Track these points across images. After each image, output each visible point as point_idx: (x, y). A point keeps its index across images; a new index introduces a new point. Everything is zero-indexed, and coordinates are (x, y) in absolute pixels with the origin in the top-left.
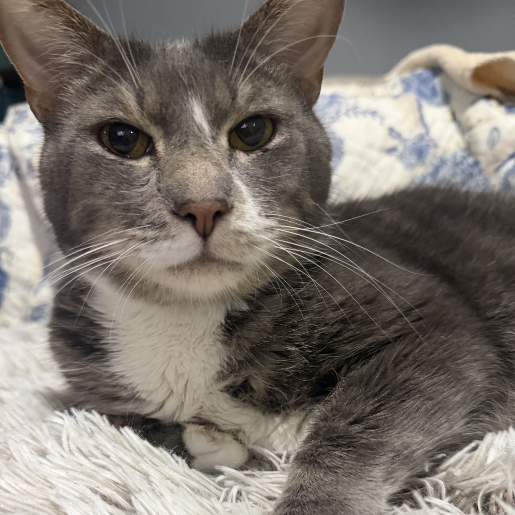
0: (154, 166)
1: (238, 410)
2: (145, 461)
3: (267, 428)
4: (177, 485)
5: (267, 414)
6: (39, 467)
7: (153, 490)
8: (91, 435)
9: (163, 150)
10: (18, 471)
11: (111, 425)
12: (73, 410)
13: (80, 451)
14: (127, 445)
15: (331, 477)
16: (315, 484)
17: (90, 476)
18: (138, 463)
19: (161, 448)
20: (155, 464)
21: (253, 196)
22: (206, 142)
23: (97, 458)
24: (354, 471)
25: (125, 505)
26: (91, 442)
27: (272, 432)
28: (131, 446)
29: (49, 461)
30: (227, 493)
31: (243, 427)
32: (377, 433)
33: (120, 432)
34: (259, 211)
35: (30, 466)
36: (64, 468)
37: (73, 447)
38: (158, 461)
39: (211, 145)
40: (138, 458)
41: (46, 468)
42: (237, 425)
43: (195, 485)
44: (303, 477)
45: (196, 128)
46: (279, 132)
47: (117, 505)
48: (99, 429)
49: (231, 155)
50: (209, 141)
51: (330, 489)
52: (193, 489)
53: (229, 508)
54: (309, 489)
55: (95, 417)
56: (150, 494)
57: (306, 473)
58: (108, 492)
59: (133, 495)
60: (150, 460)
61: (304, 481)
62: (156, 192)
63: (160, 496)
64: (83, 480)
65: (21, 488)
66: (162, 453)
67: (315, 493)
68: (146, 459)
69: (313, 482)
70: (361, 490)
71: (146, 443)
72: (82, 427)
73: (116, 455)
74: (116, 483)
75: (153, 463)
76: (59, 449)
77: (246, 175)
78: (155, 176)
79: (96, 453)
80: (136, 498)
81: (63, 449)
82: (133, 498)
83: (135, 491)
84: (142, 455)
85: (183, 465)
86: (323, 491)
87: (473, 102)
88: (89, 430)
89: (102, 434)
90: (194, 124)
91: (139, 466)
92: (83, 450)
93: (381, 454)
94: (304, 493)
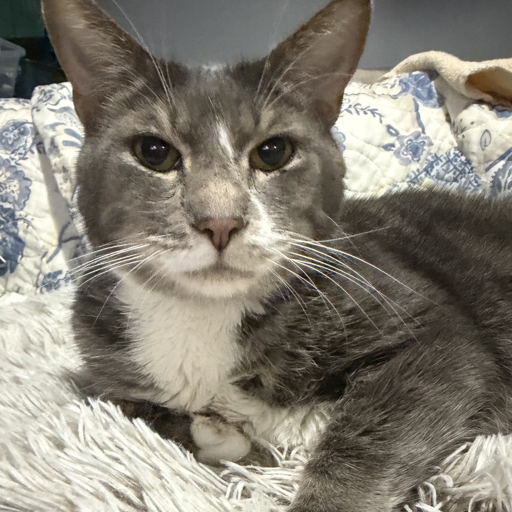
0: (181, 181)
1: (246, 401)
2: (156, 455)
3: (273, 420)
4: (187, 481)
5: (273, 406)
6: (55, 461)
7: (163, 486)
8: (106, 427)
9: (190, 167)
10: (36, 465)
11: (125, 416)
12: (89, 399)
13: (95, 442)
14: (139, 437)
15: (340, 489)
16: (325, 494)
17: (105, 471)
18: (149, 457)
19: (170, 441)
20: (166, 460)
21: (269, 213)
22: (229, 164)
23: (111, 450)
24: (363, 484)
25: (137, 502)
26: (106, 434)
27: (278, 424)
28: (143, 438)
29: (65, 453)
30: (233, 489)
31: (250, 419)
32: (384, 445)
33: (133, 423)
34: (273, 227)
35: (47, 458)
36: (80, 462)
37: (88, 438)
38: (169, 456)
39: (233, 167)
40: (150, 453)
41: (64, 463)
42: (244, 416)
43: (203, 481)
44: (314, 487)
45: (220, 150)
46: (297, 155)
47: (129, 502)
48: (114, 420)
49: (251, 175)
50: (231, 163)
51: (338, 501)
52: (202, 486)
53: (236, 505)
54: (319, 499)
55: (110, 407)
56: (162, 491)
57: (317, 483)
58: (121, 487)
59: (145, 491)
60: (161, 454)
61: (315, 491)
62: (179, 205)
63: (170, 493)
64: (97, 475)
65: (38, 483)
66: (171, 446)
67: (326, 503)
68: (158, 454)
69: (323, 492)
70: (369, 503)
71: (157, 435)
72: (98, 418)
73: (129, 448)
74: (128, 477)
75: (163, 457)
76: (76, 440)
77: (262, 194)
78: (180, 190)
79: (110, 444)
80: (147, 495)
81: (79, 441)
82: (144, 495)
83: (147, 488)
84: (153, 449)
85: (191, 459)
86: (332, 503)
87: (466, 107)
88: (104, 422)
89: (116, 426)
90: (219, 147)
91: (151, 460)
92: (98, 441)
93: (388, 466)
94: (314, 503)
